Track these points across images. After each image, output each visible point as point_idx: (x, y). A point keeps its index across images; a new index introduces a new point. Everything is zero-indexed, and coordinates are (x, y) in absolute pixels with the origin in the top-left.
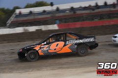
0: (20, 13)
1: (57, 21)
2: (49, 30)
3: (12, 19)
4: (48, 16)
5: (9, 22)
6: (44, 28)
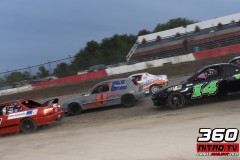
0: (144, 41)
3: (133, 50)
5: (130, 55)
6: (174, 60)
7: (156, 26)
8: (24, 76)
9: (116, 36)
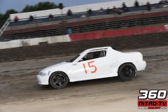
0: (16, 19)
1: (70, 31)
2: (58, 43)
4: (56, 23)
6: (50, 40)
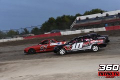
3: (74, 24)
5: (72, 26)
7: (85, 12)
8: (16, 33)
9: (64, 16)
